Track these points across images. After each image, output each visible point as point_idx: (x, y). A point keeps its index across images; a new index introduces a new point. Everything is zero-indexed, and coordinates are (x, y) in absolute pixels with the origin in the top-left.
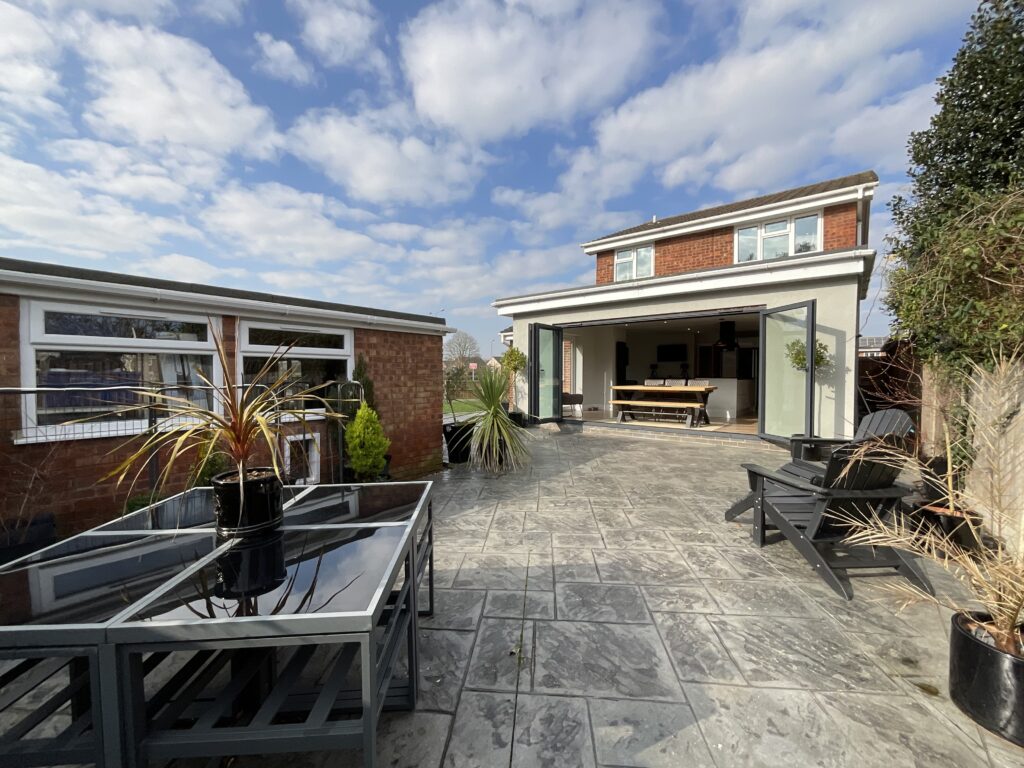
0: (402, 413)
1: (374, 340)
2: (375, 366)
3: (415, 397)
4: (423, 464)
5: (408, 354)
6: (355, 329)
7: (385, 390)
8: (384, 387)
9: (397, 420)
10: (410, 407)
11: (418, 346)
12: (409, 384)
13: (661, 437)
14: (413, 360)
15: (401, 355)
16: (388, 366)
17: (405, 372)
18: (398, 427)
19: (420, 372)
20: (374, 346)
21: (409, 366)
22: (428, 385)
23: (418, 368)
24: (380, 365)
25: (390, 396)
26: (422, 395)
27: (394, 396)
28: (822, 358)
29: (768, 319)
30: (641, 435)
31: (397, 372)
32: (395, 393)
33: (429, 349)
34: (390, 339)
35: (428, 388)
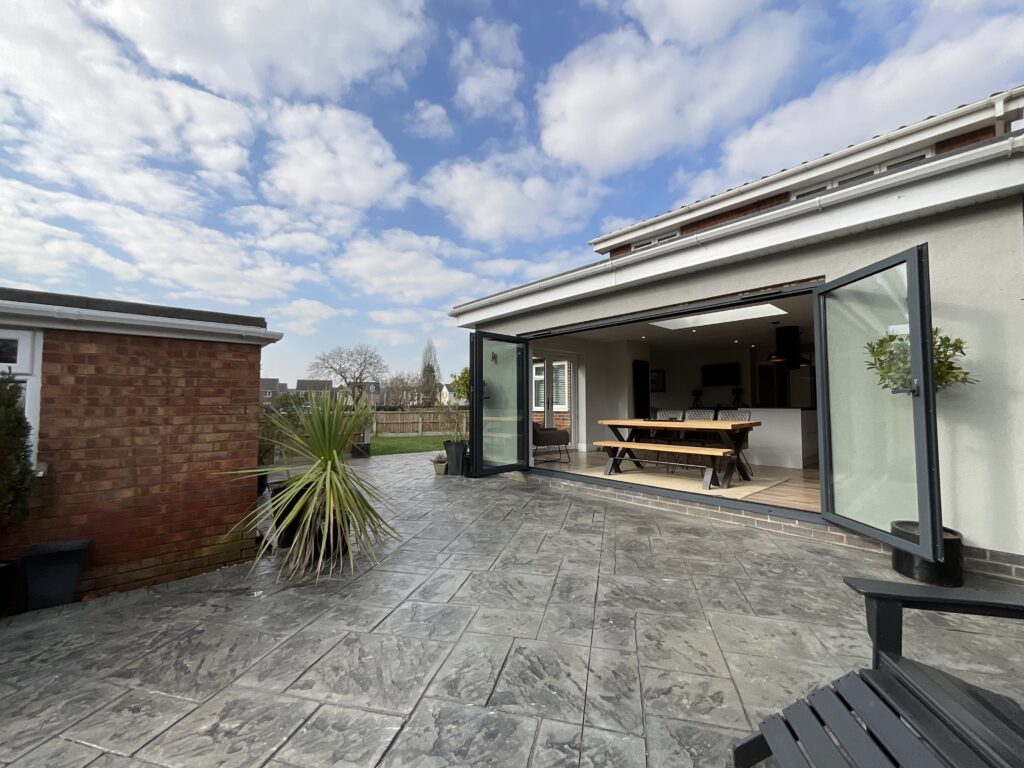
0: (157, 469)
1: (92, 349)
2: (91, 391)
3: (192, 440)
4: (206, 552)
5: (176, 372)
6: (46, 331)
7: (116, 432)
8: (113, 425)
9: (143, 481)
10: (178, 458)
11: (202, 360)
12: (177, 420)
13: (657, 504)
14: (189, 383)
15: (160, 372)
16: (125, 392)
17: (167, 402)
18: (146, 492)
19: (203, 401)
20: (92, 359)
21: (178, 391)
22: (223, 421)
23: (198, 393)
24: (105, 391)
25: (127, 441)
26: (208, 438)
27: (139, 440)
28: (951, 367)
29: (830, 302)
30: (629, 499)
31: (148, 402)
32: (139, 435)
33: (227, 366)
34: (132, 348)
35: (224, 427)
